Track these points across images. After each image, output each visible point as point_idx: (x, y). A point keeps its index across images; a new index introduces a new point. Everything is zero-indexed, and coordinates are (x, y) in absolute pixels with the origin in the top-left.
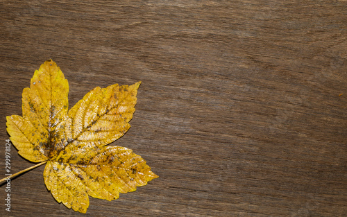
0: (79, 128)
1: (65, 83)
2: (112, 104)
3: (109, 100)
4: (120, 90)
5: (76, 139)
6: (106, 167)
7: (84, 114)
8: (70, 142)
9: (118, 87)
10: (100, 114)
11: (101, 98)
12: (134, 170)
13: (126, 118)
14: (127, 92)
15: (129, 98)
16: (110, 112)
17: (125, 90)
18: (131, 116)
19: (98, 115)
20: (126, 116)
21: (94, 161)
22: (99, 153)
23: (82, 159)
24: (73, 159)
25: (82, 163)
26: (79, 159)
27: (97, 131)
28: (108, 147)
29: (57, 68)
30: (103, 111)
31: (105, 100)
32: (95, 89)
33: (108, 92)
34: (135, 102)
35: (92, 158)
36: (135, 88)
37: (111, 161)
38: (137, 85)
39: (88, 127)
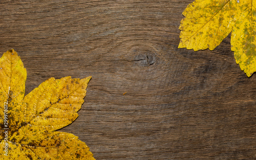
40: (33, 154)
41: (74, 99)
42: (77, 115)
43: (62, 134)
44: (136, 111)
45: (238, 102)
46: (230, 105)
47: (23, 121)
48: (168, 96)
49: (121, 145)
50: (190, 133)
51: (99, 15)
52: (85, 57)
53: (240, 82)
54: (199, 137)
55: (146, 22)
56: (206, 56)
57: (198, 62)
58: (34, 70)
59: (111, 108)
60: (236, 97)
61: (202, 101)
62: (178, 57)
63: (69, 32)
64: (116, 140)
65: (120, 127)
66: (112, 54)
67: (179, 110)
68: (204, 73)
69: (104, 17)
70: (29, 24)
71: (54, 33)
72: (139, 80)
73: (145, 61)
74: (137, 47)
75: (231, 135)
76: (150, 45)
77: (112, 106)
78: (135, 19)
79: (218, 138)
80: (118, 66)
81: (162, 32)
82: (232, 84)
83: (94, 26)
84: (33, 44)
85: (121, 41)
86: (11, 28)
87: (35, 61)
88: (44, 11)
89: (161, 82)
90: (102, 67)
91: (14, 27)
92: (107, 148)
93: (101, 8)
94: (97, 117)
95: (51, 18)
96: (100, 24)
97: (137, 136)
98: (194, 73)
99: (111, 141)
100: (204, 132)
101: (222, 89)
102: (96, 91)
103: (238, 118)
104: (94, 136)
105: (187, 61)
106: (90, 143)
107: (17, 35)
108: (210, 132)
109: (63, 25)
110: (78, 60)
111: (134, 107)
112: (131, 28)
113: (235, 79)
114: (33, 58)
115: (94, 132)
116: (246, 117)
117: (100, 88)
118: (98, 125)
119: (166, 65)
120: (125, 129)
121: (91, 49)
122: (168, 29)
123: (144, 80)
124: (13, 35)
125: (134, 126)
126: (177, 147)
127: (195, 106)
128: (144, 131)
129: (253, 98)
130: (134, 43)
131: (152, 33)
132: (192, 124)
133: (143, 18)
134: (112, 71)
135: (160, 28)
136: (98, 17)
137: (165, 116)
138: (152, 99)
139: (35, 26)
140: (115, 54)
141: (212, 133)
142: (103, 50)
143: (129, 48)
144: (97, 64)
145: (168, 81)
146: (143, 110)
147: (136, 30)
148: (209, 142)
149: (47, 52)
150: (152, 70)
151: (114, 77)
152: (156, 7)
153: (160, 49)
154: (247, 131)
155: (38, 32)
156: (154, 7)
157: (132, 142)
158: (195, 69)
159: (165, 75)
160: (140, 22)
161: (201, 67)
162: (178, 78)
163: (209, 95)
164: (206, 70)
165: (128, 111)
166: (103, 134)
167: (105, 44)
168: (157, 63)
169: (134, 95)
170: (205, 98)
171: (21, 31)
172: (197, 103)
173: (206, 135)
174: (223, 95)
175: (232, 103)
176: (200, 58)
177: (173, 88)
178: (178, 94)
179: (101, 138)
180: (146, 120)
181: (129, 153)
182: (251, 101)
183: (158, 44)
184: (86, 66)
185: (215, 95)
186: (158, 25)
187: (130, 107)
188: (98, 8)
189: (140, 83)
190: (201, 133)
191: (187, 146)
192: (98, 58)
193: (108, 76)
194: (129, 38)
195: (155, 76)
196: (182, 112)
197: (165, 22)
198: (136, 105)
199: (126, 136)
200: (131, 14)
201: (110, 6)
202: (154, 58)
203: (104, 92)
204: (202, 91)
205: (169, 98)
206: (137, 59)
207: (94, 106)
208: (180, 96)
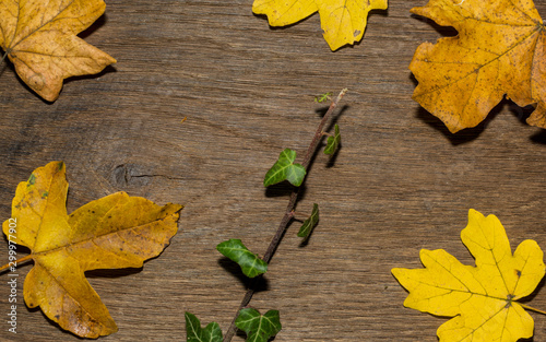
48: (97, 105)
56: (16, 174)
64: (201, 34)
66: (192, 192)
68: (24, 143)
69: (200, 264)
70: (343, 262)
73: (132, 173)
80: (182, 168)
86: (379, 256)
88: (313, 283)
89: (107, 133)
90: (211, 171)
91: (373, 259)
92: (217, 21)
93: (204, 282)
95: (301, 270)
97: (162, 39)
98: (43, 144)
99: (211, 34)
102: (229, 127)
104: (238, 46)
107: (368, 243)
111: (161, 90)
117: (220, 132)
124: (376, 243)
125: (166, 56)
134: (198, 161)
138: (127, 100)
139: (332, 257)
140: (186, 191)
144: (223, 176)
145: (94, 133)
150: (121, 156)
155: (328, 244)
157: (171, 29)
158: (40, 150)
159: (97, 143)
161: (29, 153)
162: (73, 136)
163: (22, 100)
164: (19, 148)
165: (173, 85)
166: (222, 47)
167: (202, 212)
168: (109, 167)
177: (84, 119)
178: (77, 108)
179: (227, 41)
185: (10, 99)
188: (210, 282)
189: (145, 134)
192: (219, 186)
193: (203, 152)
199: (181, 40)
201: (187, 284)
202: (114, 178)
203: (213, 123)
204: (32, 109)
205: (96, 102)
206: (146, 178)
207: (233, 99)
208: (74, 104)
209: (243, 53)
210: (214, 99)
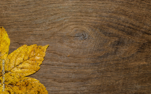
0: (12, 65)
1: (8, 41)
2: (32, 54)
3: (31, 52)
4: (37, 48)
5: (10, 71)
6: (24, 89)
7: (16, 58)
8: (6, 72)
9: (36, 46)
10: (25, 59)
11: (27, 51)
12: (39, 92)
13: (38, 63)
14: (40, 50)
15: (41, 53)
16: (30, 59)
17: (40, 48)
18: (41, 62)
19: (23, 60)
20: (38, 62)
21: (18, 84)
22: (21, 80)
23: (12, 82)
24: (7, 82)
25: (11, 84)
26: (10, 82)
27: (22, 68)
28: (27, 78)
29: (5, 32)
30: (26, 58)
31: (28, 52)
32: (24, 46)
33: (30, 48)
34: (44, 55)
35: (17, 83)
36: (45, 48)
37: (27, 85)
38: (46, 47)
39: (17, 66)
40: (11, 90)
41: (37, 58)
42: (39, 67)
43: (30, 79)
44: (75, 67)
45: (137, 63)
46: (132, 65)
47: (7, 70)
48: (95, 58)
49: (65, 87)
50: (108, 81)
51: (55, 9)
52: (45, 33)
53: (138, 51)
54: (113, 84)
55: (83, 14)
56: (118, 35)
57: (113, 39)
58: (15, 40)
59: (60, 64)
60: (136, 60)
61: (115, 62)
62: (101, 35)
63: (37, 18)
64: (62, 84)
65: (65, 76)
66: (62, 32)
67: (101, 67)
68: (117, 45)
69: (58, 10)
70: (13, 13)
71: (27, 19)
72: (78, 48)
73: (81, 37)
74: (77, 28)
75: (133, 83)
76: (85, 28)
77: (61, 63)
78: (76, 12)
79: (124, 85)
80: (65, 39)
81: (92, 20)
82: (133, 52)
83: (52, 15)
84: (15, 25)
85: (67, 25)
86: (2, 15)
87: (16, 34)
88: (22, 6)
89: (91, 50)
90: (56, 39)
91: (4, 14)
92: (57, 89)
93: (56, 5)
94: (51, 69)
95: (26, 10)
96: (55, 14)
97: (75, 82)
98: (111, 45)
99: (59, 84)
100: (116, 81)
101: (127, 55)
102: (51, 53)
103: (137, 73)
104: (49, 81)
105: (106, 38)
106: (46, 85)
107: (5, 19)
108: (120, 81)
109: (33, 14)
110: (41, 35)
111: (74, 64)
112: (73, 17)
113: (135, 49)
114: (14, 33)
115: (49, 78)
116: (142, 73)
117: (54, 52)
118: (52, 74)
119: (94, 40)
120: (68, 77)
121: (49, 29)
122: (95, 19)
123: (81, 48)
124: (3, 19)
125: (73, 76)
126: (100, 90)
127: (111, 65)
128: (80, 79)
129: (146, 62)
130: (75, 26)
131: (86, 21)
132: (109, 76)
133: (81, 12)
134: (61, 42)
135: (91, 18)
136: (54, 10)
137: (92, 70)
138: (85, 60)
139: (17, 14)
140: (64, 32)
141: (121, 82)
142: (56, 29)
143: (72, 29)
144: (52, 38)
145: (95, 49)
146: (79, 66)
147: (76, 18)
148: (119, 87)
149: (23, 29)
150: (85, 43)
151: (62, 46)
152: (89, 6)
153: (91, 30)
154: (142, 81)
155: (18, 18)
156: (87, 5)
157: (72, 85)
158: (111, 43)
159: (93, 46)
160: (79, 14)
161: (115, 42)
162: (101, 48)
163: (119, 59)
164: (118, 43)
165: (71, 66)
166: (55, 80)
167: (58, 26)
168: (89, 38)
169: (74, 57)
170: (118, 60)
171: (8, 17)
172: (112, 63)
173: (117, 82)
174: (128, 59)
175: (133, 64)
176: (114, 36)
177: (98, 54)
178: (101, 57)
179: (53, 82)
180: (81, 72)
181: (70, 92)
182: (145, 63)
183: (90, 27)
184: (46, 39)
185: (123, 59)
186: (90, 16)
187: (71, 64)
188: (54, 5)
189: (78, 50)
190: (114, 81)
191: (105, 89)
192: (53, 34)
193: (59, 45)
194: (72, 23)
195: (87, 46)
196: (103, 68)
197: (94, 14)
198: (75, 63)
199: (69, 82)
200: (74, 9)
201: (62, 4)
202: (87, 35)
203: (56, 55)
204: (115, 56)
205: (95, 59)
206: (77, 36)
207: (50, 63)
208: (102, 58)
209: (47, 78)
210: (56, 62)
